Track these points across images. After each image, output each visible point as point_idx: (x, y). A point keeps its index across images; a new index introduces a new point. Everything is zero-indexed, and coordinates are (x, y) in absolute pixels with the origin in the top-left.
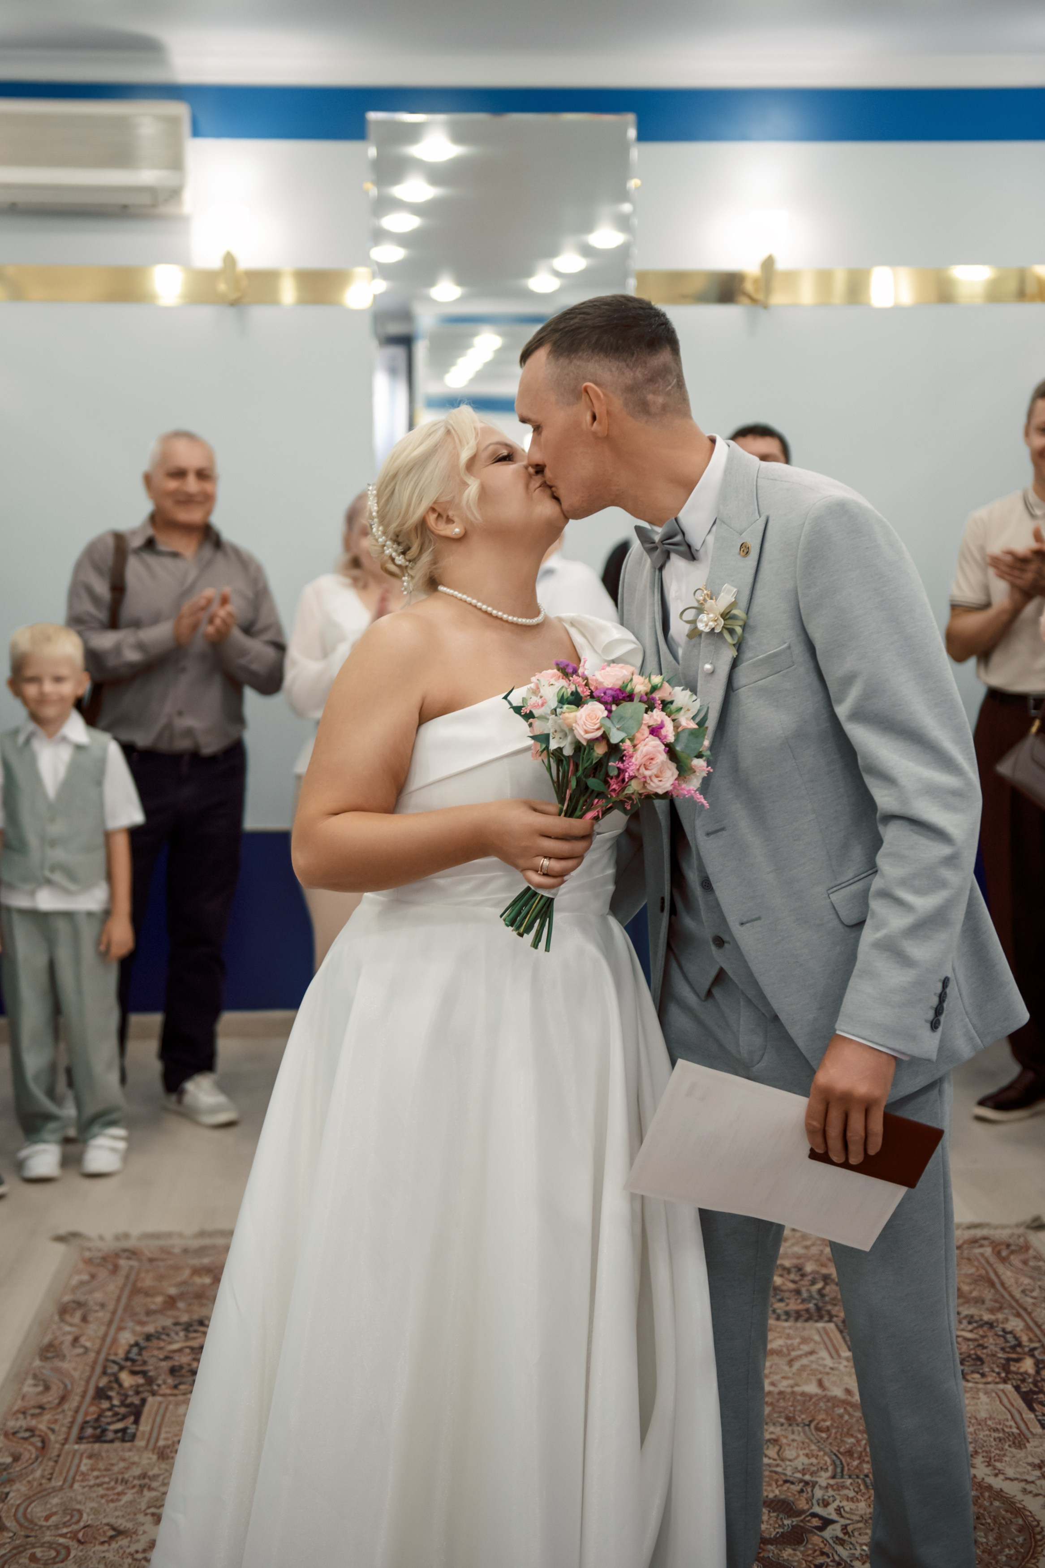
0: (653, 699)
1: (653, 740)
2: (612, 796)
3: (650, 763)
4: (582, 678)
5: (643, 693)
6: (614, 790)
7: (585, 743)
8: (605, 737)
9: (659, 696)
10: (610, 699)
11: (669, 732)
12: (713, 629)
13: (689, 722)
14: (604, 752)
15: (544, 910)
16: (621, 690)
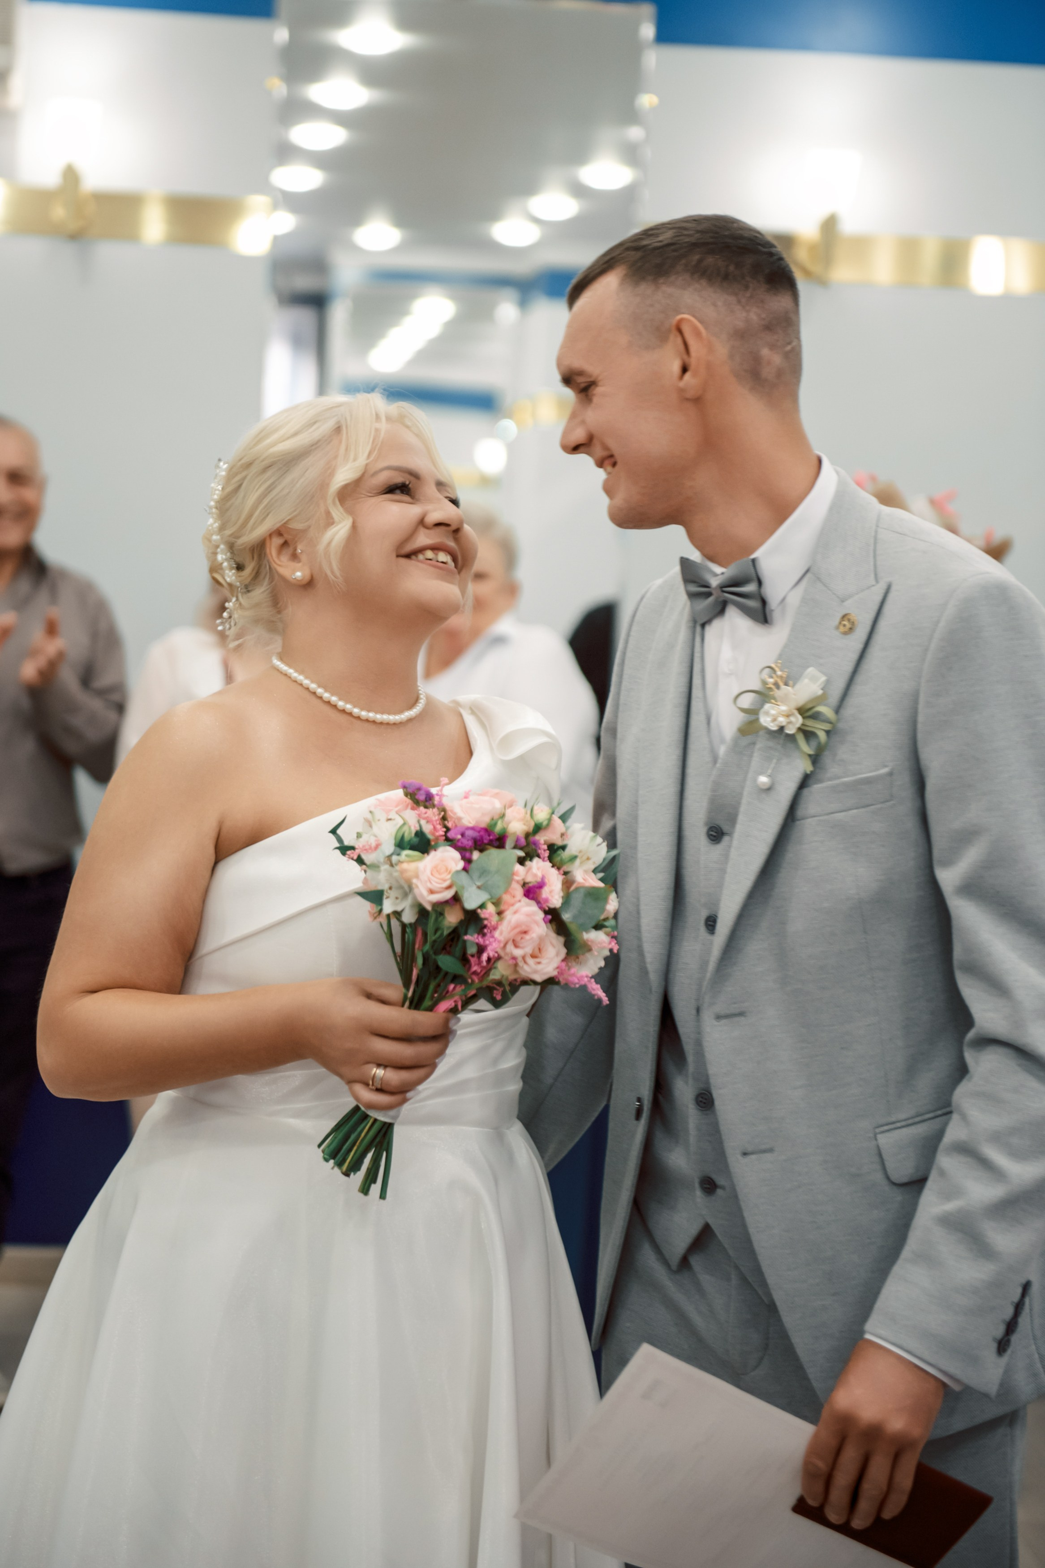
0: (535, 843)
1: (528, 905)
2: (473, 981)
3: (522, 938)
4: (438, 809)
5: (521, 834)
6: (475, 973)
7: (429, 907)
8: (456, 899)
9: (546, 838)
10: (470, 843)
11: (554, 895)
12: (782, 728)
13: (587, 877)
14: (459, 920)
15: (378, 1140)
16: (487, 831)
